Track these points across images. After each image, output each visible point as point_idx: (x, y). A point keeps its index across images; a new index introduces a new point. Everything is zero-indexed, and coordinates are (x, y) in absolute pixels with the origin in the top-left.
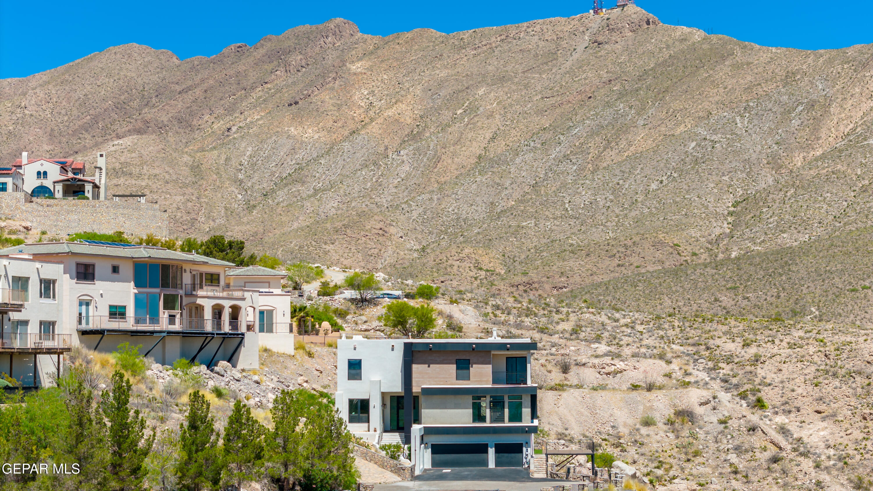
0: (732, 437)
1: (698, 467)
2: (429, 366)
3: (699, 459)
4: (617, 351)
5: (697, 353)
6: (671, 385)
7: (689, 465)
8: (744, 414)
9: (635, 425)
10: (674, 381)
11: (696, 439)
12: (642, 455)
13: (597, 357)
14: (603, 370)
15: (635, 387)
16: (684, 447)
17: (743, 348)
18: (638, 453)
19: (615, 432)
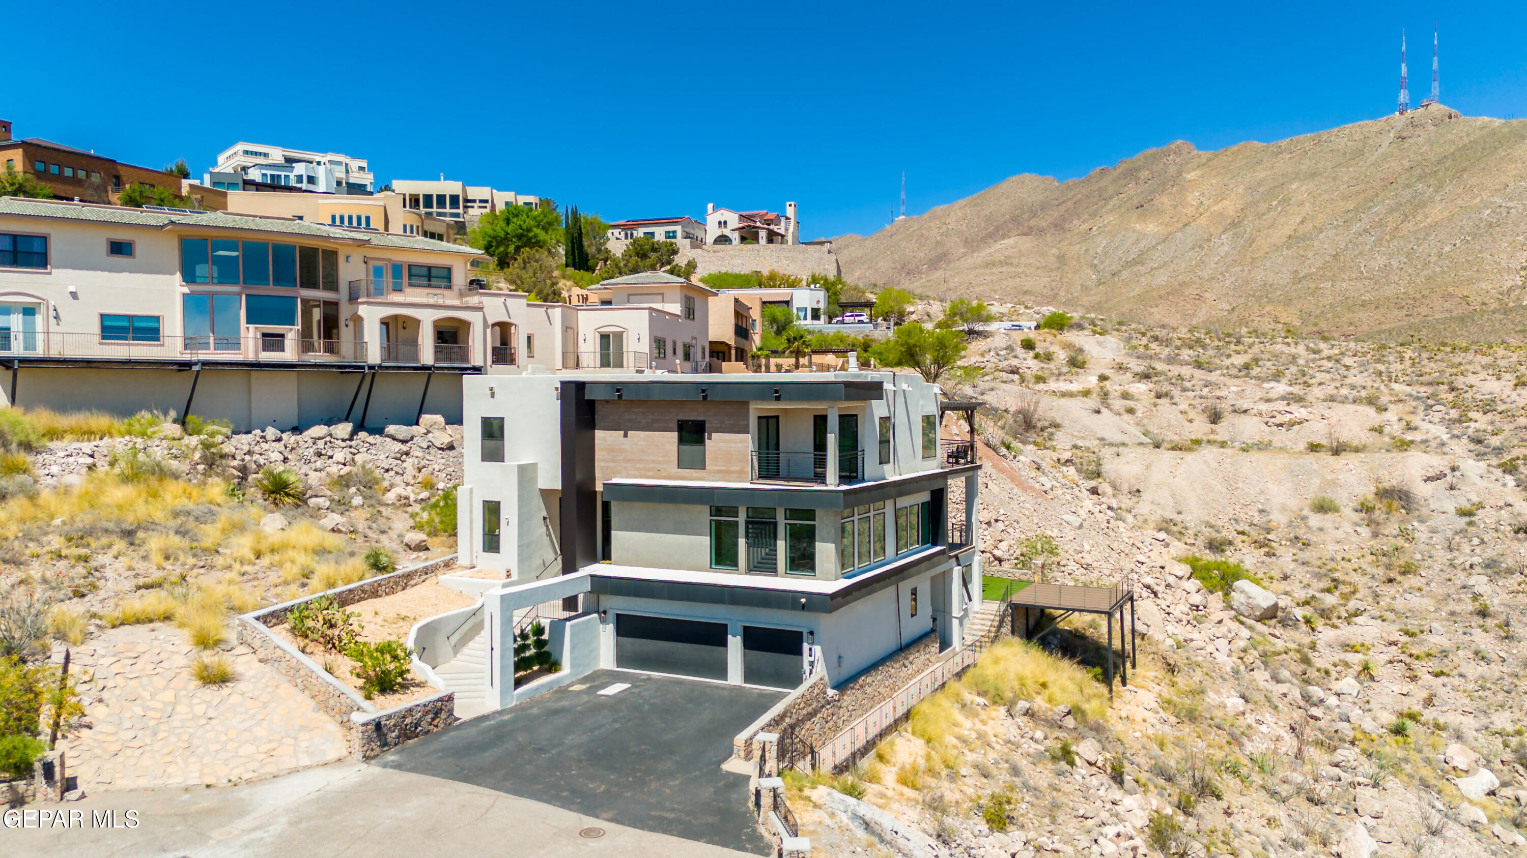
0: (1483, 542)
1: (1407, 596)
2: (626, 436)
3: (1412, 581)
4: (1301, 393)
5: (1434, 395)
6: (1379, 445)
7: (1391, 590)
8: (1510, 500)
9: (1301, 510)
10: (1387, 439)
11: (1410, 540)
12: (1304, 564)
13: (1268, 400)
14: (1273, 420)
15: (1314, 448)
16: (1384, 555)
17: (1515, 390)
18: (1296, 561)
19: (1265, 520)
